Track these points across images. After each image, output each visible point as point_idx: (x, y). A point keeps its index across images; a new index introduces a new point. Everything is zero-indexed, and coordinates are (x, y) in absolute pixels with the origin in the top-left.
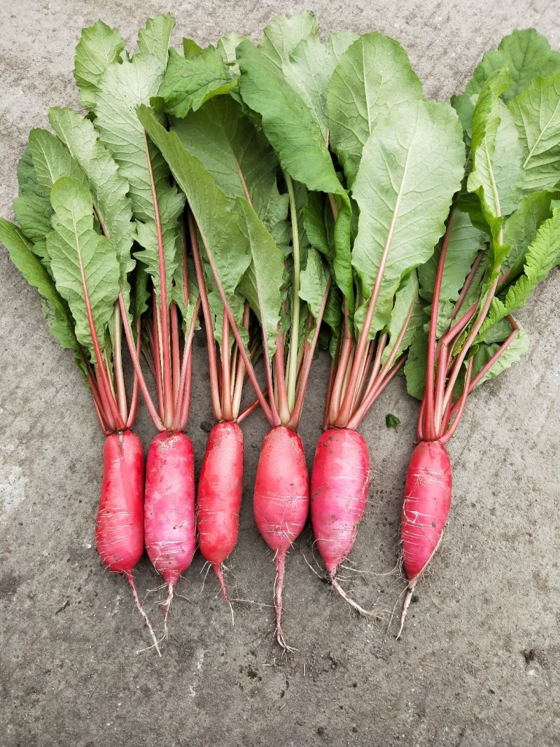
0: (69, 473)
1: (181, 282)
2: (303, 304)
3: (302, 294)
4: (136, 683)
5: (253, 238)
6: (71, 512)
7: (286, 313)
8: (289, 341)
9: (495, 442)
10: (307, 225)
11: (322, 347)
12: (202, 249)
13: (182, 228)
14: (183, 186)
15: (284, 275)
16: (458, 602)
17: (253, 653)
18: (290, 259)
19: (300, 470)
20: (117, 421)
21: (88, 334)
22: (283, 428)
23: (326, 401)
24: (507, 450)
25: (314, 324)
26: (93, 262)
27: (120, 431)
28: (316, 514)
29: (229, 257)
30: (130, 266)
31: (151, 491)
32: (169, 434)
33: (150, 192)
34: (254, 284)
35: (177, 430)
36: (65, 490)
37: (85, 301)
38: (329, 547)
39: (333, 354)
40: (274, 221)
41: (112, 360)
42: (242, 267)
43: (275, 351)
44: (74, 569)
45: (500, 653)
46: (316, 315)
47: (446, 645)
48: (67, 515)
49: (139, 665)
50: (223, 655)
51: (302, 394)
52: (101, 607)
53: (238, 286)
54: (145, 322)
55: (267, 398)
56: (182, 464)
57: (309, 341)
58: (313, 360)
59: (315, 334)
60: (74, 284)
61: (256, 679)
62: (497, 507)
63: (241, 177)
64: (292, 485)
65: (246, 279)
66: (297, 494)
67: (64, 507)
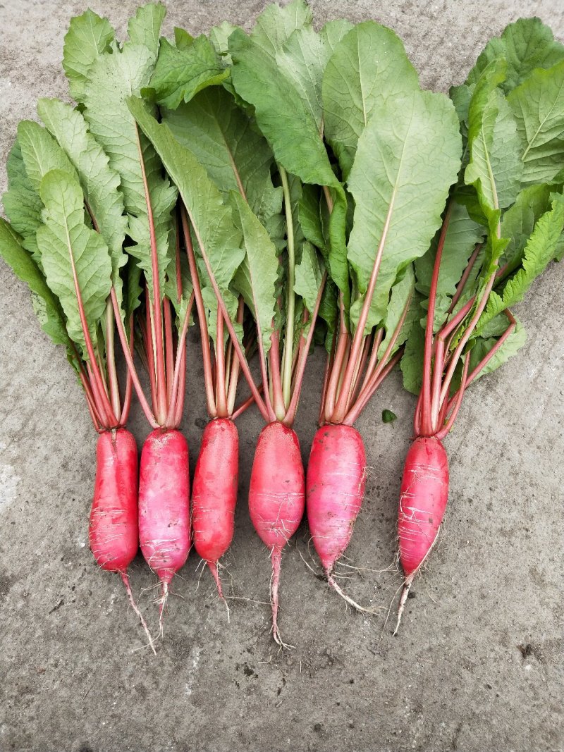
0: (62, 471)
1: (174, 277)
2: (298, 298)
3: (297, 289)
4: (131, 682)
5: (247, 232)
6: (64, 510)
7: (282, 306)
8: (284, 336)
9: (492, 436)
10: (302, 219)
11: (317, 342)
12: (195, 244)
13: (175, 221)
14: (175, 179)
15: (278, 270)
16: (454, 597)
17: (249, 651)
18: (284, 253)
19: (296, 467)
20: (111, 418)
21: (79, 330)
22: (278, 425)
23: (322, 397)
24: (504, 444)
25: (309, 319)
26: (84, 257)
27: (113, 428)
28: (312, 512)
29: (222, 252)
30: (123, 261)
31: (145, 490)
32: (162, 431)
33: (140, 186)
34: (248, 278)
35: (171, 427)
36: (58, 489)
37: (76, 297)
38: (326, 544)
39: (329, 350)
40: (268, 214)
41: (105, 356)
42: (236, 261)
43: (269, 347)
44: (67, 569)
45: (497, 648)
46: (311, 310)
47: (443, 641)
48: (60, 514)
49: (135, 664)
50: (219, 652)
51: (297, 389)
52: (95, 605)
53: (233, 280)
54: (138, 318)
55: (262, 394)
56: (176, 461)
57: (304, 336)
58: (308, 355)
59: (308, 335)
60: (65, 279)
61: (252, 676)
62: (494, 502)
63: (235, 170)
64: (288, 482)
65: (241, 273)
66: (293, 491)
67: (57, 506)
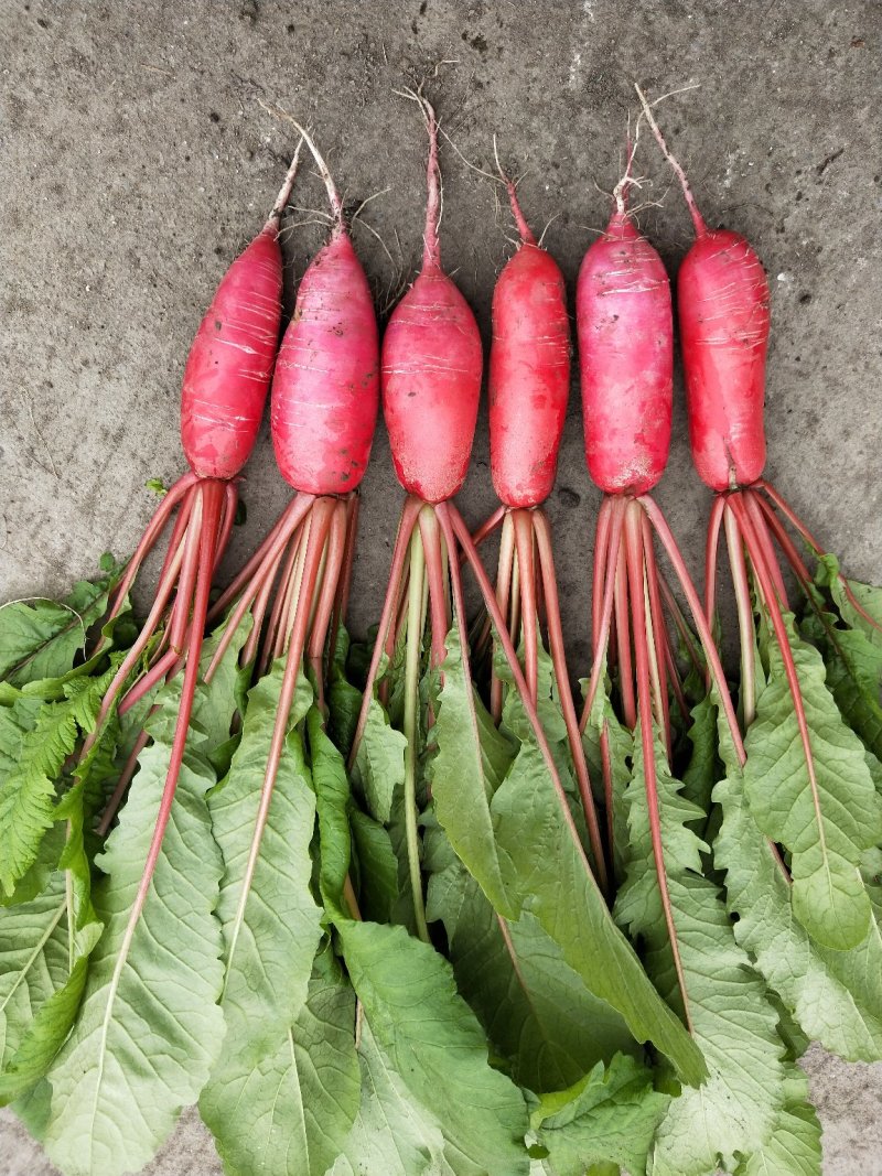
0: (819, 410)
1: (615, 764)
2: (397, 723)
3: (401, 741)
4: (693, 25)
5: (488, 844)
6: (815, 339)
7: (428, 707)
8: (424, 658)
9: (51, 479)
10: (392, 863)
11: (362, 646)
12: (579, 817)
13: (616, 861)
14: (618, 935)
15: (432, 775)
16: (109, 187)
17: (479, 85)
18: (423, 803)
19: (398, 421)
20: (741, 510)
21: (801, 666)
22: (430, 498)
23: (355, 548)
24: (29, 465)
25: (379, 686)
26: (793, 795)
27: (736, 491)
28: (371, 338)
29: (532, 808)
30: (721, 791)
31: (661, 384)
32: (632, 491)
33: (680, 925)
34: (487, 759)
35: (618, 498)
36: (826, 379)
37: (808, 723)
38: (346, 277)
39: (342, 632)
40: (453, 872)
42: (507, 791)
43: (448, 637)
44: (809, 233)
45: (30, 95)
46: (374, 703)
47: (127, 106)
48: (822, 332)
49: (688, 57)
50: (535, 80)
51: (398, 562)
52: (760, 165)
53: (514, 757)
54: (686, 690)
55: (459, 549)
56: (606, 436)
57: (386, 658)
58: (379, 624)
59: (377, 670)
60: (829, 755)
61: (473, 37)
62: (44, 363)
63: (511, 949)
64: (412, 394)
65: (500, 769)
66: (403, 377)
67: (828, 348)
